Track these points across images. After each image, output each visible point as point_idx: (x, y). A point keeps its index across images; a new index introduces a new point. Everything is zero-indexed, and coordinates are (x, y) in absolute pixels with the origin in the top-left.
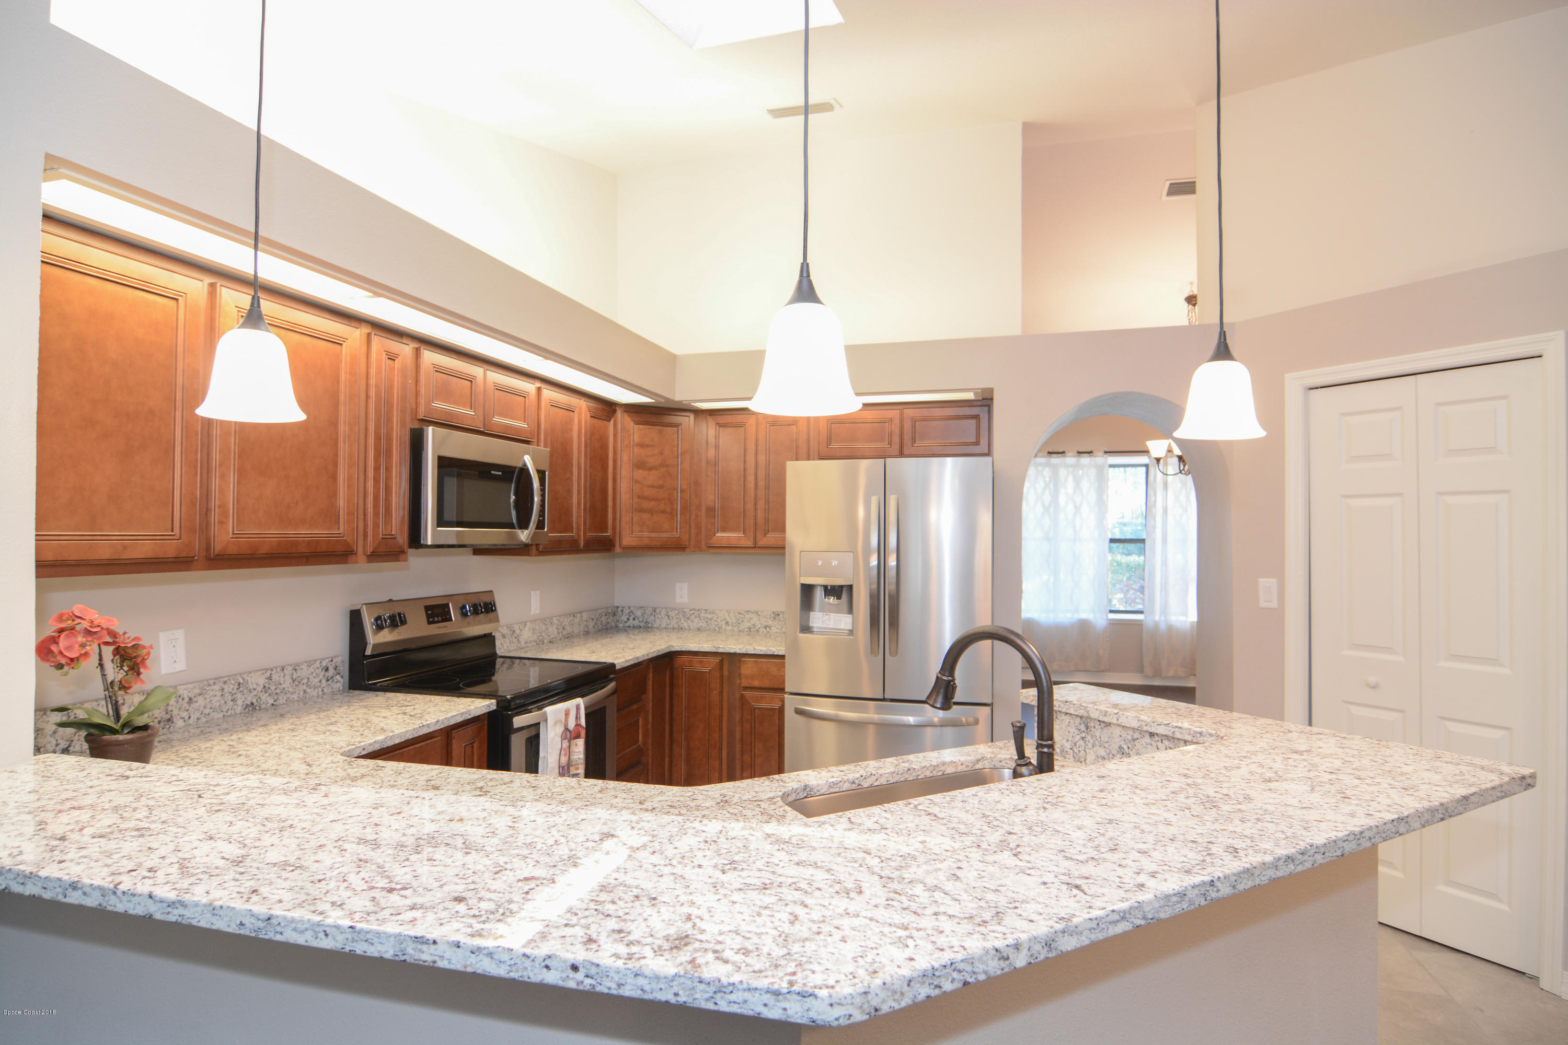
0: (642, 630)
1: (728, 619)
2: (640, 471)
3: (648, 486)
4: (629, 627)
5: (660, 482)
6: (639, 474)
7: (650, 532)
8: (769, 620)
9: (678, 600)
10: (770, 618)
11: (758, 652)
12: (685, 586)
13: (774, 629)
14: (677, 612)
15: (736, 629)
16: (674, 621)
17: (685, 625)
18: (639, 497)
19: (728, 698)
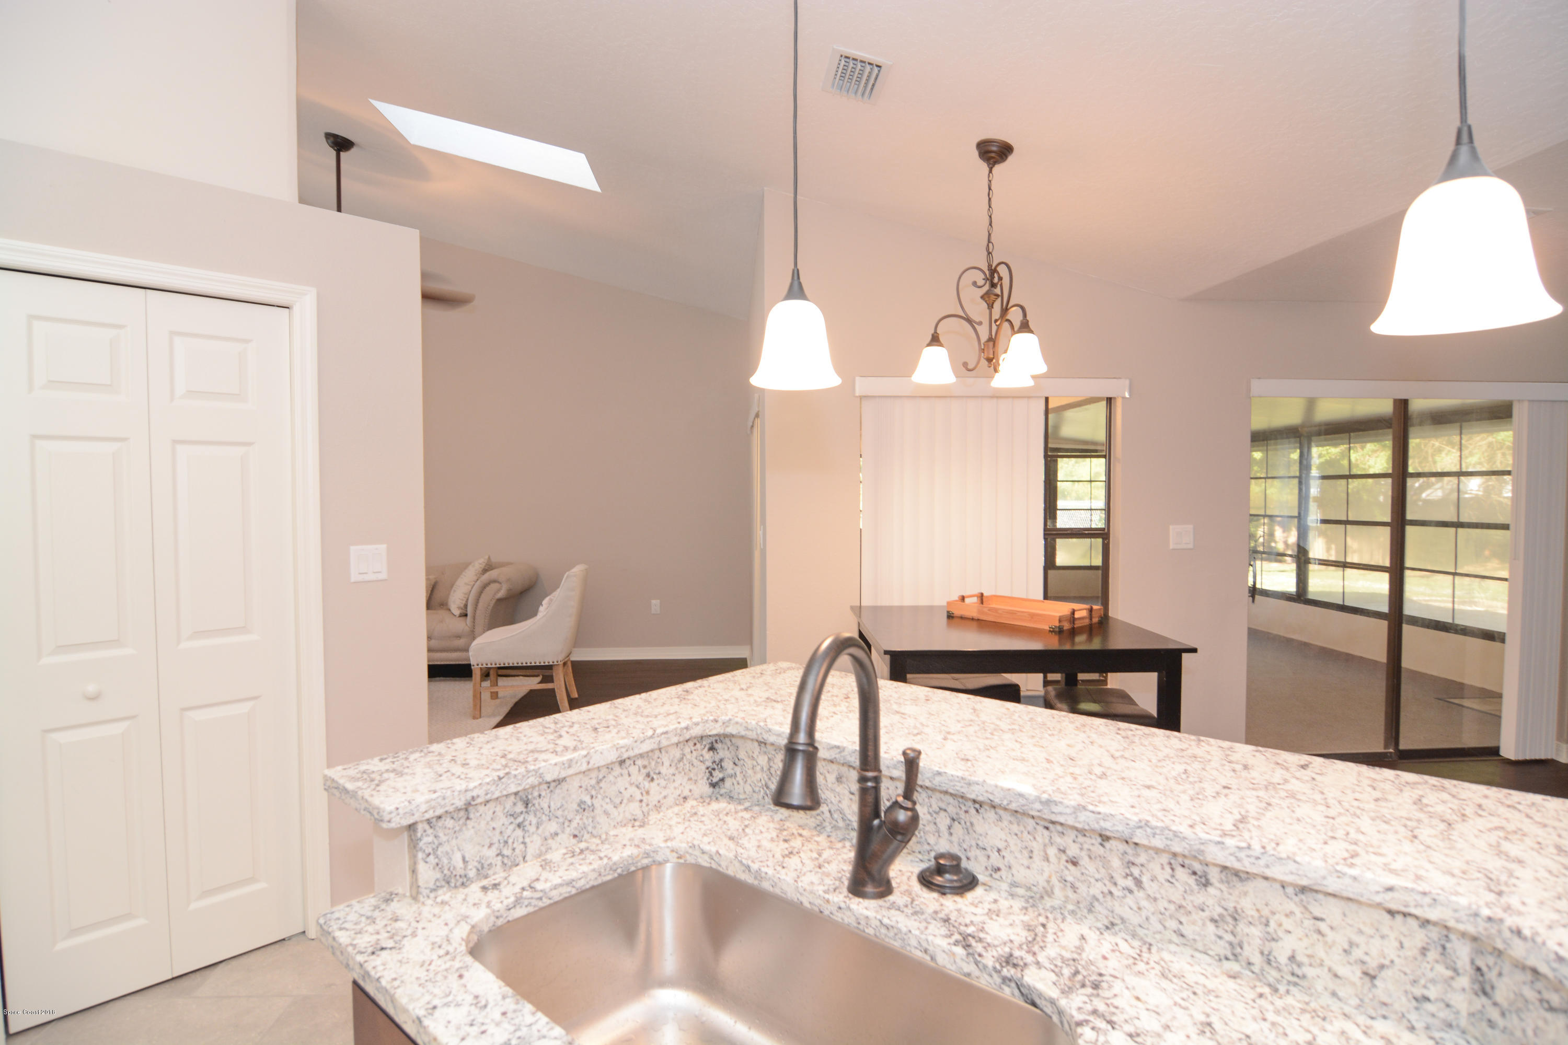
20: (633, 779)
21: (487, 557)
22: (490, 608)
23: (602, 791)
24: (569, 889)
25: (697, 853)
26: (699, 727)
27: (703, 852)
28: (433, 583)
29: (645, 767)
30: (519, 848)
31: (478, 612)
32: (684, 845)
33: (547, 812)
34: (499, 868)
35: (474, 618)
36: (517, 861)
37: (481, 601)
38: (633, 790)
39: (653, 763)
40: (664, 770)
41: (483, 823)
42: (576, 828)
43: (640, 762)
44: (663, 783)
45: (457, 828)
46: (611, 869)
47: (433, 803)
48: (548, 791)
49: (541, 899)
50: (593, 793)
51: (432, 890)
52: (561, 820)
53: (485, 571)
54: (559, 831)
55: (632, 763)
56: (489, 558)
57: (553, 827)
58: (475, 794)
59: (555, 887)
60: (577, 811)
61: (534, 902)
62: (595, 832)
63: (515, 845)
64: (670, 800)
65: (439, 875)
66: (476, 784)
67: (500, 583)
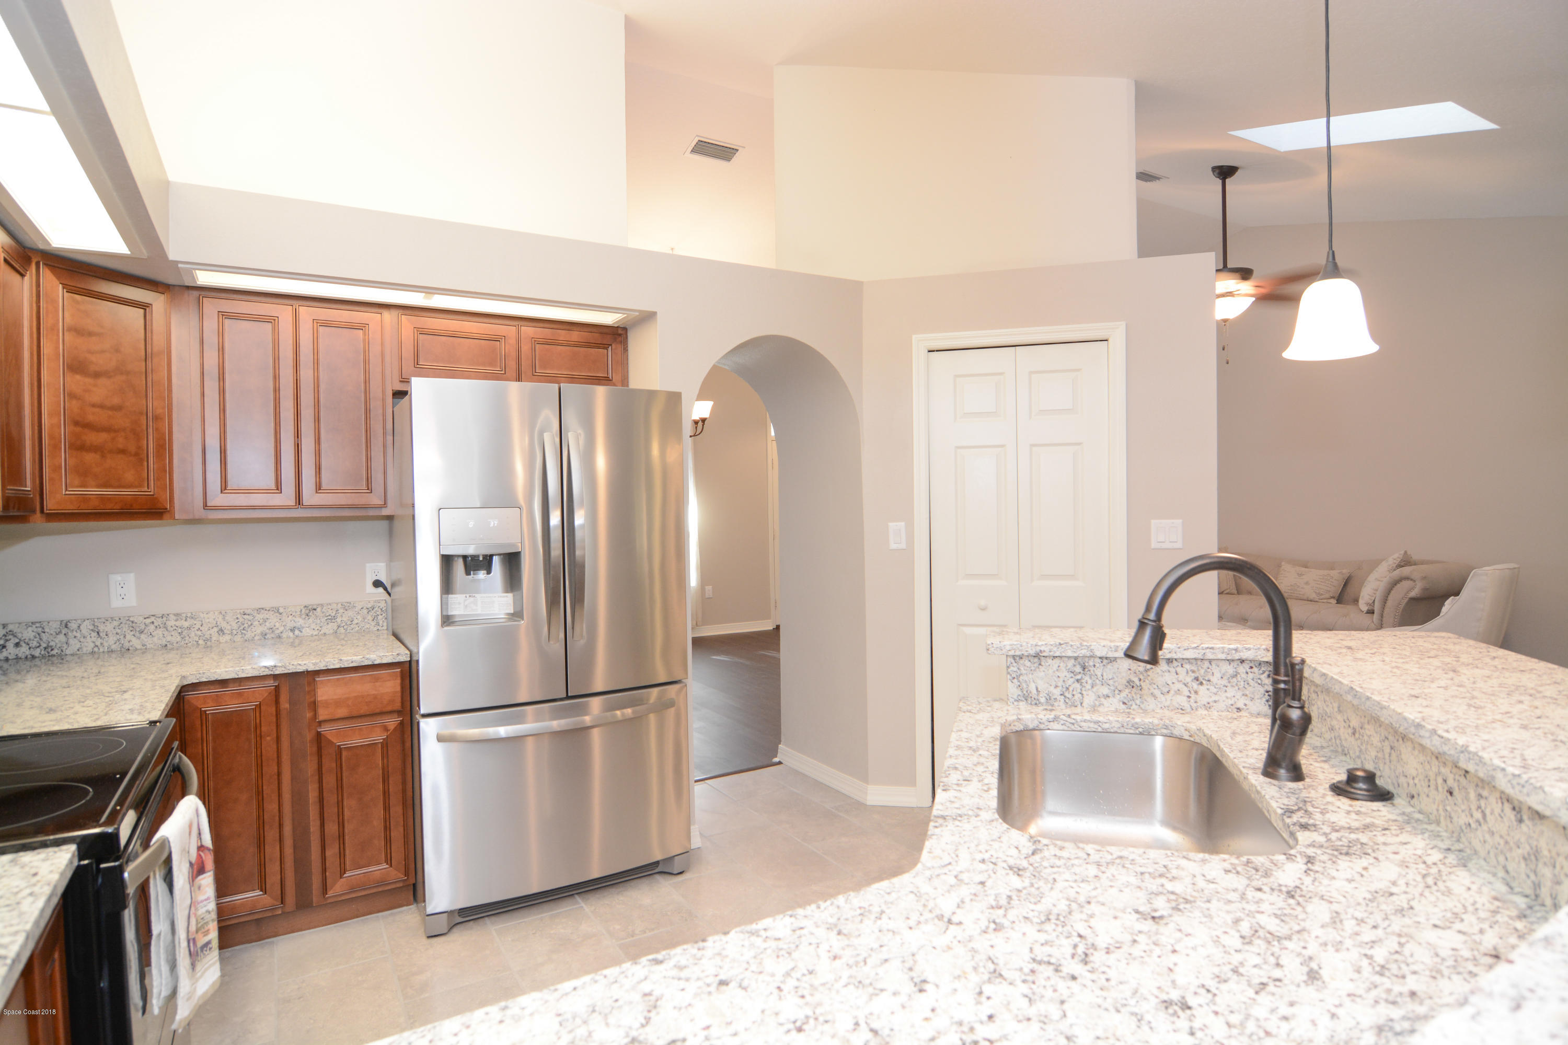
0: (37, 662)
1: (223, 625)
2: (78, 377)
3: (94, 406)
4: (7, 660)
5: (116, 401)
6: (77, 382)
7: (98, 486)
8: (297, 619)
9: (116, 603)
10: (300, 616)
11: (345, 665)
12: (130, 579)
13: (307, 632)
14: (116, 623)
15: (238, 638)
16: (112, 640)
17: (136, 643)
18: (76, 423)
19: (292, 744)
20: (1181, 677)
21: (1402, 552)
22: (1402, 607)
23: (1149, 678)
24: (1096, 726)
25: (1201, 735)
26: (1249, 652)
27: (1205, 736)
28: (1346, 576)
29: (1193, 672)
30: (1078, 696)
31: (1387, 610)
32: (1194, 727)
33: (1101, 679)
34: (1062, 703)
35: (1382, 616)
36: (1076, 704)
37: (1390, 597)
38: (1180, 686)
39: (1202, 671)
40: (1214, 679)
41: (1051, 671)
42: (1125, 698)
43: (1187, 666)
44: (1213, 690)
45: (1033, 668)
46: (1133, 726)
47: (1014, 647)
48: (1101, 664)
49: (1073, 724)
50: (1141, 677)
51: (1015, 701)
52: (1112, 688)
53: (1400, 566)
54: (1110, 695)
55: (1180, 665)
56: (1406, 552)
57: (1105, 690)
58: (1042, 649)
59: (1085, 721)
60: (1127, 686)
61: (1068, 724)
62: (1142, 706)
63: (1074, 693)
64: (1222, 705)
65: (1020, 693)
66: (1043, 643)
67: (1415, 581)
